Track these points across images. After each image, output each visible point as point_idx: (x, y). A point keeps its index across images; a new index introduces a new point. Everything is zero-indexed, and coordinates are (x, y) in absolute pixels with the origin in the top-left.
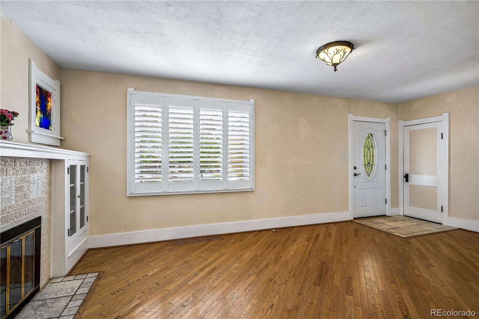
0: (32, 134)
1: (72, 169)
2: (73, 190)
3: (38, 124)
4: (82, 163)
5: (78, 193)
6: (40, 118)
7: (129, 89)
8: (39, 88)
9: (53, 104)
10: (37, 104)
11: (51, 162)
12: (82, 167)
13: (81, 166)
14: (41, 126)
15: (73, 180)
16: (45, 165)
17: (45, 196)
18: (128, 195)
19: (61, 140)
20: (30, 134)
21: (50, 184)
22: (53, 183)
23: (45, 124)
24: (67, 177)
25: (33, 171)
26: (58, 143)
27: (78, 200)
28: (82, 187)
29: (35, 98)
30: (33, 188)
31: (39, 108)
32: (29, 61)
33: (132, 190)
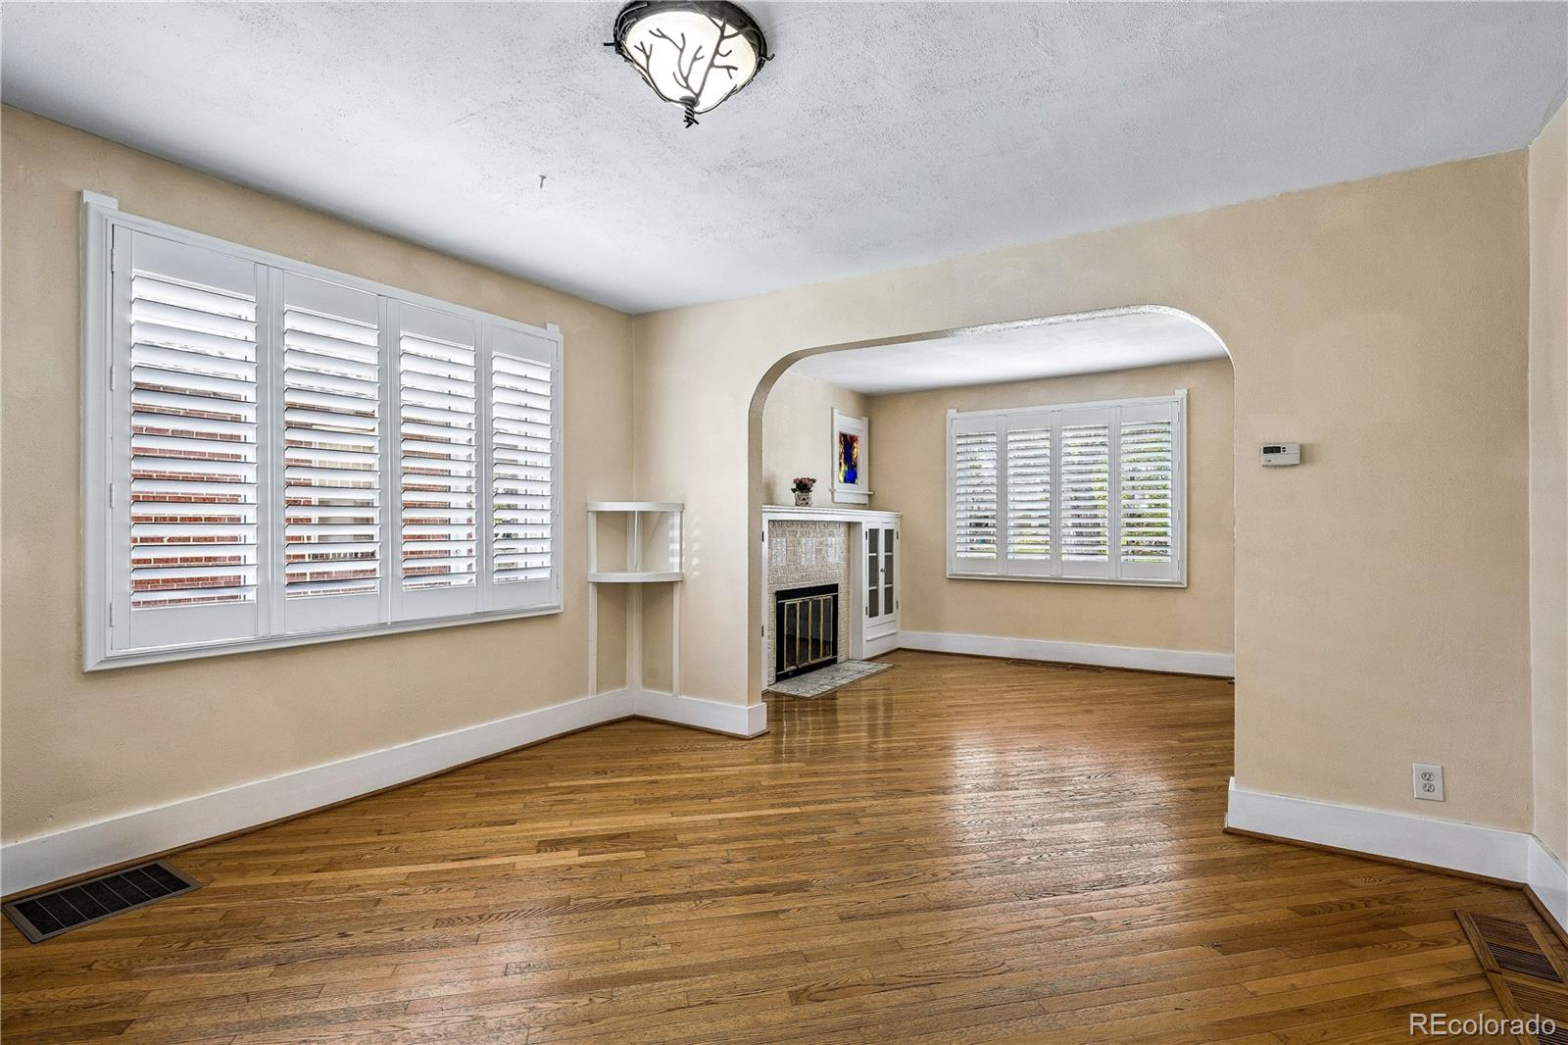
0: (835, 493)
1: (873, 534)
2: (873, 561)
3: (842, 479)
4: (889, 527)
5: (882, 564)
6: (845, 472)
7: (949, 411)
8: (843, 436)
9: (860, 451)
10: (841, 456)
11: (851, 526)
12: (889, 533)
13: (886, 530)
14: (845, 481)
15: (873, 547)
16: (843, 530)
17: (843, 563)
18: (948, 576)
19: (870, 496)
20: (833, 493)
21: (849, 550)
22: (851, 548)
23: (851, 477)
24: (865, 543)
25: (832, 535)
26: (865, 500)
27: (882, 576)
28: (889, 560)
29: (838, 449)
30: (831, 551)
31: (842, 461)
32: (832, 409)
33: (955, 569)
